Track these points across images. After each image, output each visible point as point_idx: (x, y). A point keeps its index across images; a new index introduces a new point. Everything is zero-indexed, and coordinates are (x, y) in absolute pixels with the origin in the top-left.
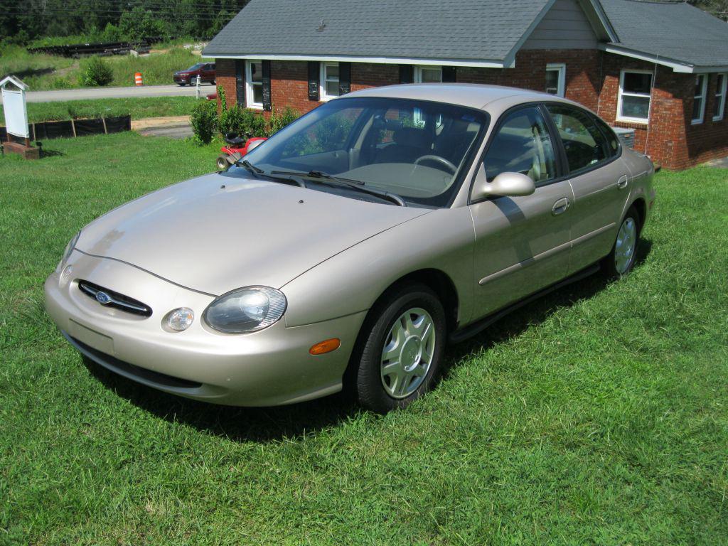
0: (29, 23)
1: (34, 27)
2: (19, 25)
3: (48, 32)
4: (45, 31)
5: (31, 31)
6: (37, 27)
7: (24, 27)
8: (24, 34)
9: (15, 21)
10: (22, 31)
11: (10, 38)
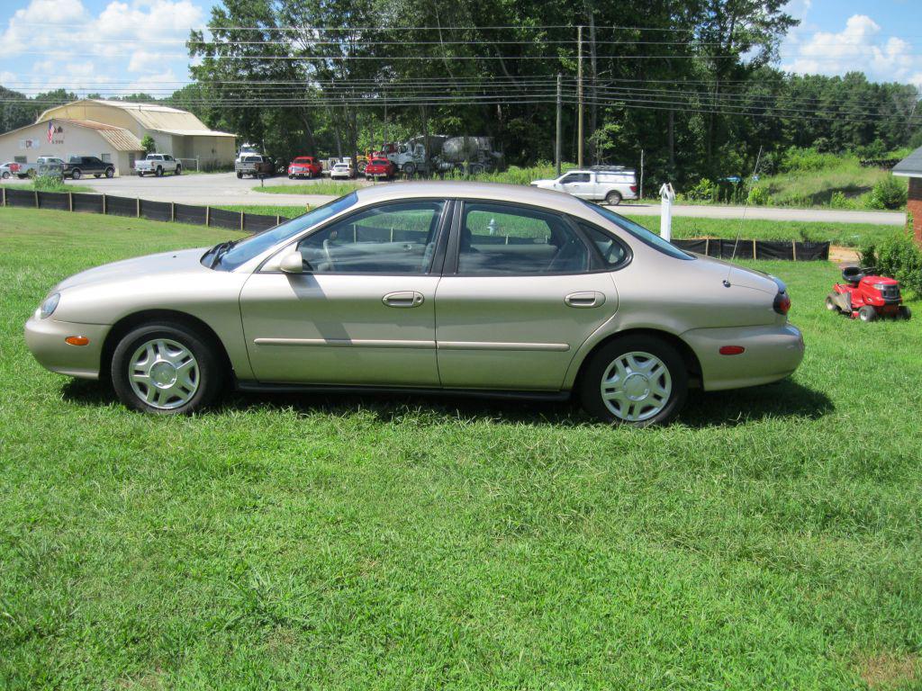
0: (889, 131)
1: (895, 136)
2: (876, 133)
3: (912, 144)
4: (908, 141)
5: (890, 140)
6: (898, 136)
7: (883, 135)
8: (880, 144)
9: (873, 127)
10: (878, 140)
11: (862, 148)
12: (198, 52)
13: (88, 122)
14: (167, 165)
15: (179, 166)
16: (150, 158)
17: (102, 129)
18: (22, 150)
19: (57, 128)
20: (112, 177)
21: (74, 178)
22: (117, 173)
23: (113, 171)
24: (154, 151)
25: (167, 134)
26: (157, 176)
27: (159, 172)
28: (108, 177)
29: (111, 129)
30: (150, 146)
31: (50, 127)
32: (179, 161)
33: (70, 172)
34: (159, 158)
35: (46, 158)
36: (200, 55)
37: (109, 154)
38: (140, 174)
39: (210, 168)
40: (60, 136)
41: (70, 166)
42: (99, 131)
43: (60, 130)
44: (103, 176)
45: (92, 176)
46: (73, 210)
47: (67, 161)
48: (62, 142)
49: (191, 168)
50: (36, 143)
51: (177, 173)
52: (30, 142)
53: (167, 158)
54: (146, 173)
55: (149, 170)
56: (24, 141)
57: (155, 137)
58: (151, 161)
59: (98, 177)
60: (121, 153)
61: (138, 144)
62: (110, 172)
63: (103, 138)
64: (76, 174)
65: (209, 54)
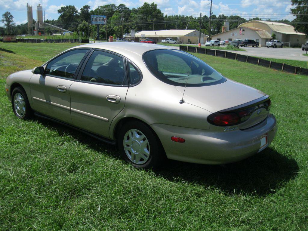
12: (295, 4)
13: (254, 28)
14: (278, 44)
15: (282, 45)
16: (272, 41)
17: (258, 30)
18: (231, 37)
19: (243, 29)
20: (258, 47)
21: (245, 47)
22: (260, 45)
23: (259, 45)
24: (275, 39)
25: (280, 33)
26: (274, 47)
27: (275, 46)
28: (256, 47)
29: (261, 31)
30: (274, 37)
31: (241, 30)
32: (282, 43)
33: (244, 45)
34: (275, 41)
35: (237, 40)
36: (296, 5)
37: (258, 39)
38: (268, 47)
39: (294, 46)
40: (243, 33)
41: (244, 43)
42: (256, 31)
43: (244, 30)
44: (255, 46)
45: (251, 46)
46: (216, 56)
47: (244, 41)
48: (244, 34)
49: (287, 46)
50: (235, 35)
51: (281, 47)
52: (234, 34)
53: (278, 42)
54: (270, 46)
55: (271, 45)
56: (232, 34)
57: (276, 34)
58: (272, 42)
59: (253, 47)
60: (263, 39)
61: (269, 36)
62: (257, 45)
63: (257, 34)
64: (246, 45)
65: (299, 4)
